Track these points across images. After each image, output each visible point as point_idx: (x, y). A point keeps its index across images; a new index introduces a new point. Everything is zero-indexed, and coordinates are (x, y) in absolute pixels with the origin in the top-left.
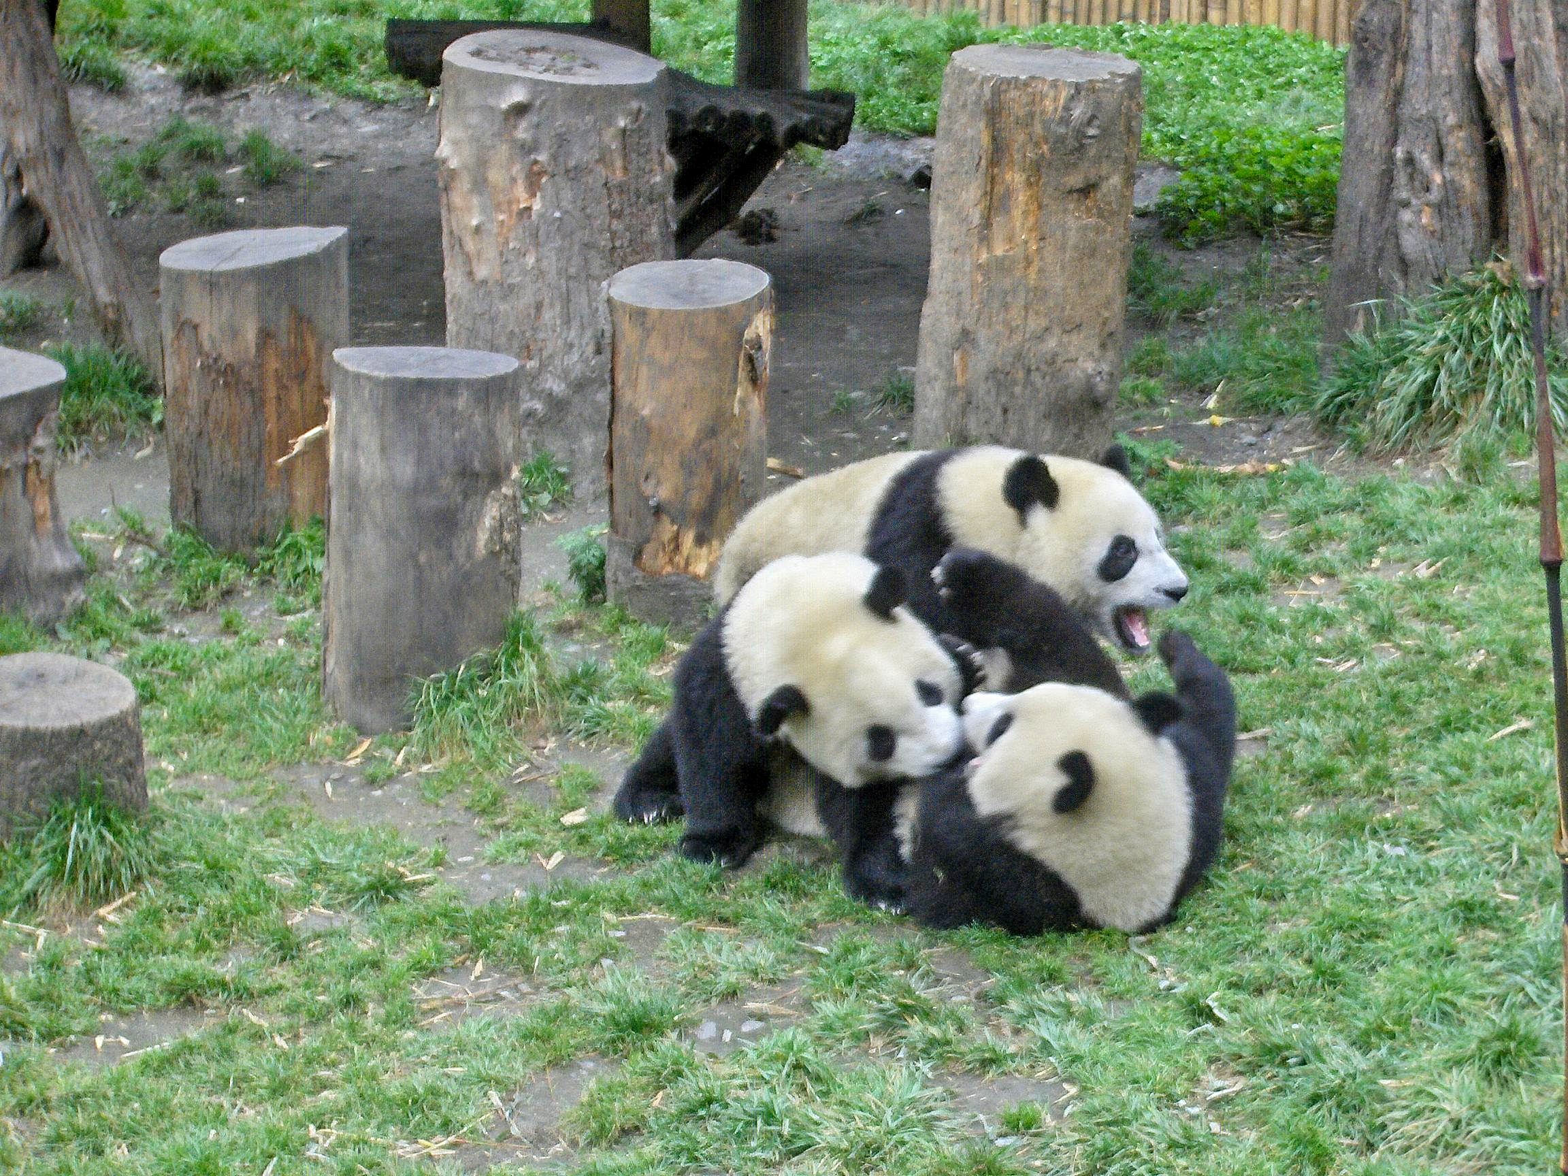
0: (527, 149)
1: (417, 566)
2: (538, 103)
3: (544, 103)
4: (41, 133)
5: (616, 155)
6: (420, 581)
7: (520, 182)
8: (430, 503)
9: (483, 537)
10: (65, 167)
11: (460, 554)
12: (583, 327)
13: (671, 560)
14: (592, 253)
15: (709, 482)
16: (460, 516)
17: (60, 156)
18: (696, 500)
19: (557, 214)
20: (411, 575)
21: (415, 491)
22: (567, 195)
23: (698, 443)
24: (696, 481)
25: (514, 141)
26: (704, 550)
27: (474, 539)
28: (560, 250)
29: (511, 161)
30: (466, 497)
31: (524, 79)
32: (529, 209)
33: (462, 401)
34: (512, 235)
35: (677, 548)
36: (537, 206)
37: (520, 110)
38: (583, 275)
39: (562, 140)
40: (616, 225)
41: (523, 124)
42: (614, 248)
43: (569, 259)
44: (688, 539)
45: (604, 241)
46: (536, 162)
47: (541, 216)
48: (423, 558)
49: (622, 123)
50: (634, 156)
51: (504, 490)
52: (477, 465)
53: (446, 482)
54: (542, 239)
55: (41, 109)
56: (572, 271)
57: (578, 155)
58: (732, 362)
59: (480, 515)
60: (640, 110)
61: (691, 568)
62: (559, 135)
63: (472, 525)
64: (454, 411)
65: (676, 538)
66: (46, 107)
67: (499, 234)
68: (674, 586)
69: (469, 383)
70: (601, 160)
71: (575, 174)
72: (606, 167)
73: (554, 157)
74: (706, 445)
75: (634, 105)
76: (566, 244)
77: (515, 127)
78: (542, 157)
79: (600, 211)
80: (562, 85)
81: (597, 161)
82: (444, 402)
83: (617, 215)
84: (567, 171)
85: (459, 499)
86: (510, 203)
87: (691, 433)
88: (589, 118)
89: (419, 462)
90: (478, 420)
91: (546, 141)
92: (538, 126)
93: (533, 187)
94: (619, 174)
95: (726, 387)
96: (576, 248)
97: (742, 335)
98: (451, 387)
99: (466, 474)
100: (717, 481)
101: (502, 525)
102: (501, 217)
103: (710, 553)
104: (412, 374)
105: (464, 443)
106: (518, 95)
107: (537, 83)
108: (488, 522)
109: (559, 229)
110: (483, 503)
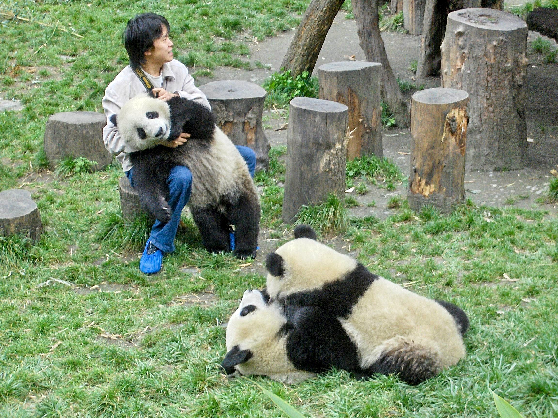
0: (462, 48)
1: (301, 171)
2: (467, 32)
3: (469, 33)
4: (364, 26)
5: (492, 54)
6: (301, 175)
7: (459, 59)
8: (305, 151)
9: (322, 165)
10: (371, 38)
11: (314, 169)
12: (474, 112)
13: (418, 189)
14: (479, 87)
15: (431, 164)
16: (315, 157)
17: (370, 34)
18: (426, 169)
19: (469, 72)
20: (299, 173)
21: (301, 146)
22: (472, 66)
23: (427, 150)
24: (426, 163)
25: (458, 45)
26: (428, 187)
27: (319, 165)
28: (468, 84)
29: (457, 51)
30: (317, 151)
31: (464, 24)
32: (460, 69)
33: (318, 119)
34: (455, 77)
35: (420, 185)
36: (463, 68)
37: (460, 34)
38: (476, 94)
39: (472, 47)
40: (489, 78)
41: (461, 39)
42: (487, 86)
43: (471, 88)
44: (423, 182)
45: (484, 83)
46: (464, 53)
47: (464, 71)
48: (302, 168)
49: (495, 43)
50: (498, 55)
51: (332, 151)
52: (321, 141)
53: (310, 145)
54: (463, 79)
55: (365, 18)
56: (472, 92)
57: (477, 52)
58: (441, 125)
59: (322, 158)
60: (502, 40)
61: (424, 193)
62: (471, 45)
63: (319, 162)
64: (315, 122)
65: (420, 181)
66: (367, 17)
67: (452, 76)
68: (418, 198)
69: (320, 113)
70: (485, 55)
71: (476, 58)
72: (488, 58)
73: (469, 52)
74: (430, 151)
75: (501, 38)
76: (471, 83)
77: (459, 40)
78: (466, 51)
79: (484, 73)
80: (474, 27)
81: (484, 55)
82: (312, 118)
83: (490, 75)
84: (473, 57)
85: (315, 151)
86: (455, 66)
87: (426, 146)
88: (482, 40)
89: (303, 137)
90: (322, 126)
91: (468, 47)
92: (466, 41)
93: (462, 60)
94: (492, 61)
95: (439, 132)
96: (474, 84)
97: (445, 115)
98: (315, 113)
99: (317, 144)
100: (433, 164)
101: (330, 162)
102: (452, 70)
103: (430, 188)
104: (303, 107)
105: (317, 132)
106: (460, 29)
107: (467, 26)
108: (324, 160)
109: (469, 77)
110: (323, 154)
